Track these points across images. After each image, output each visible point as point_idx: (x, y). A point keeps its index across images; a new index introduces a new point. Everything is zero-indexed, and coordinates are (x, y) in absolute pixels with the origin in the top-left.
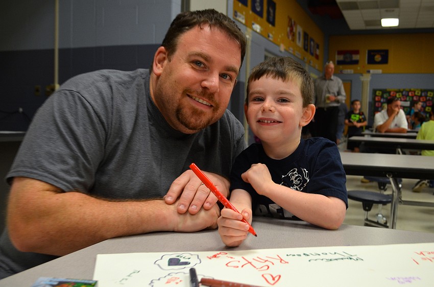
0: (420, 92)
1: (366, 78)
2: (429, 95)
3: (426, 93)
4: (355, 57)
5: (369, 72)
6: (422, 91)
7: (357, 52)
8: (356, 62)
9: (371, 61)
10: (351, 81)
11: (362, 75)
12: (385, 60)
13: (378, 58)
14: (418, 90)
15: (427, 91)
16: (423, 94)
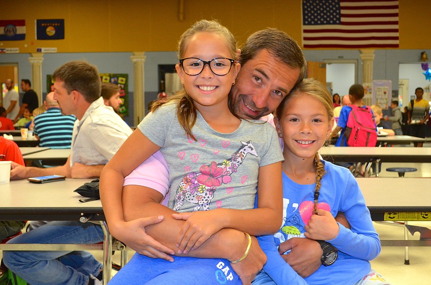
0: (108, 78)
1: (37, 60)
2: (119, 82)
3: (116, 79)
4: (20, 30)
5: (39, 50)
6: (111, 76)
7: (22, 23)
8: (22, 37)
9: (42, 35)
10: (17, 63)
11: (32, 56)
12: (60, 34)
13: (51, 31)
14: (105, 75)
15: (116, 76)
16: (113, 80)
